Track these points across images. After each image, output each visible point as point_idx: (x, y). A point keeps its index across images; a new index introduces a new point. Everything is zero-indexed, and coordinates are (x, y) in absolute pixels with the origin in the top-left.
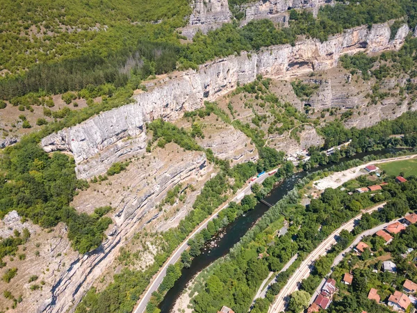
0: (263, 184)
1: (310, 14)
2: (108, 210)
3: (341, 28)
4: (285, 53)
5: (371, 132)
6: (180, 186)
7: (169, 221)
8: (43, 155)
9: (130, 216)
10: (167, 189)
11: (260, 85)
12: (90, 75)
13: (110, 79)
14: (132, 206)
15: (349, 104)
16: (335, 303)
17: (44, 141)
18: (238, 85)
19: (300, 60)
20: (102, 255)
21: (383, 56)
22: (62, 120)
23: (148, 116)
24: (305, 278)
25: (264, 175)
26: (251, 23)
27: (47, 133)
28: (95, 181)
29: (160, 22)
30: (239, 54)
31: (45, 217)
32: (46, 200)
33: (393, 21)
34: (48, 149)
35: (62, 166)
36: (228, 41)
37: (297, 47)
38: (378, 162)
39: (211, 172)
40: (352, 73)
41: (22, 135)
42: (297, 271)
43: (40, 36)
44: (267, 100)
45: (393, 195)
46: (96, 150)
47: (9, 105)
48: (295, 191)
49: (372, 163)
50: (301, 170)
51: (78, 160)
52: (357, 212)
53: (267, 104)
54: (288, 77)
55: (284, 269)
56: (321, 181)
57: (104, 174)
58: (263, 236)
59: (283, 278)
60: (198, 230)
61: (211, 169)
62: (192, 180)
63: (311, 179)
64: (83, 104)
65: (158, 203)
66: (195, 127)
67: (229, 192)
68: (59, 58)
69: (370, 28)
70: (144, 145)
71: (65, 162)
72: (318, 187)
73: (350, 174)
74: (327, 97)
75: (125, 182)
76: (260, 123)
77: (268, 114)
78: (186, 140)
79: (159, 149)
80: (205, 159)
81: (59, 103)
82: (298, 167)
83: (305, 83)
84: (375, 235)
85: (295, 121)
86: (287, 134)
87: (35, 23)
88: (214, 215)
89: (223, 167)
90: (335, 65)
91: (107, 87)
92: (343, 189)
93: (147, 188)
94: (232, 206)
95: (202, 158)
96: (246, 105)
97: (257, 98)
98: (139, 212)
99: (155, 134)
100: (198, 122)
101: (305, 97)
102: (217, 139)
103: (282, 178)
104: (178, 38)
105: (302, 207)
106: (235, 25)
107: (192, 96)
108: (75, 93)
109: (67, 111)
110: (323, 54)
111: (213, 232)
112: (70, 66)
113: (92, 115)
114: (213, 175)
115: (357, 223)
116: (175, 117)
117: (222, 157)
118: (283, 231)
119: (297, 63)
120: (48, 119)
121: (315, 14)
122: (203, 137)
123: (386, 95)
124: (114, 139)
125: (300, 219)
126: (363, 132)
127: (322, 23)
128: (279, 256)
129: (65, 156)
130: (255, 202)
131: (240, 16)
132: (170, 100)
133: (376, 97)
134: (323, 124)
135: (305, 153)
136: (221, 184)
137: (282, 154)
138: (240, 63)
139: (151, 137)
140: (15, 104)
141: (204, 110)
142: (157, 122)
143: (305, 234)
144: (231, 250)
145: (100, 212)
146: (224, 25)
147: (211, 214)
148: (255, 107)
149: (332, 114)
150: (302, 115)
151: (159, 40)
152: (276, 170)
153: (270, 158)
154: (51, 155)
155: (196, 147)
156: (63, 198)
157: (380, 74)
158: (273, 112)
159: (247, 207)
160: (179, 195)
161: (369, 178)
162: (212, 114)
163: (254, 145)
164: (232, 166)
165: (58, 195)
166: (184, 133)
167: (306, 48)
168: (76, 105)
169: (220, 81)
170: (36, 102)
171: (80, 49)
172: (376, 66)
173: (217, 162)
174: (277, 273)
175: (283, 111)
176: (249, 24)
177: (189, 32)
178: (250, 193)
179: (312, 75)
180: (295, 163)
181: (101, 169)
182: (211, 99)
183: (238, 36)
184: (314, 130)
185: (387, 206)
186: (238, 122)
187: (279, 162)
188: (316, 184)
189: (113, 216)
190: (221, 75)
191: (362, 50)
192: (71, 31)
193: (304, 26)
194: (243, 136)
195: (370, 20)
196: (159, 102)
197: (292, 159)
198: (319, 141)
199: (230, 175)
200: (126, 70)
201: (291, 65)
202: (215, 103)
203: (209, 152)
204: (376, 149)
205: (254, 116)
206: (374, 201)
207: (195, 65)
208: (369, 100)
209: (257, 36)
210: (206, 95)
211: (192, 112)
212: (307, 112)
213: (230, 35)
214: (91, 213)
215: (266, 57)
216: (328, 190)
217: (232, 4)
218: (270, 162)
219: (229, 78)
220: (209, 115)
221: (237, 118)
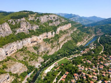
0: (30, 77)
1: (34, 30)
3: (41, 33)
4: (29, 40)
5: (53, 55)
11: (24, 49)
15: (47, 49)
18: (17, 50)
21: (51, 38)
25: (30, 74)
26: (18, 33)
30: (16, 41)
33: (51, 31)
37: (32, 38)
38: (57, 62)
40: (46, 42)
44: (27, 52)
45: (62, 69)
48: (40, 75)
49: (56, 62)
50: (40, 69)
52: (56, 76)
54: (31, 45)
56: (46, 70)
61: (12, 78)
63: (43, 71)
66: (3, 66)
69: (47, 33)
72: (45, 73)
73: (52, 67)
74: (42, 49)
76: (26, 59)
77: (28, 56)
80: (9, 75)
82: (39, 69)
83: (36, 46)
84: (61, 80)
85: (36, 56)
86: (34, 60)
89: (16, 76)
90: (42, 41)
92: (51, 71)
96: (21, 55)
97: (24, 52)
100: (5, 63)
101: (37, 50)
102: (13, 67)
103: (35, 73)
106: (14, 34)
110: (39, 39)
114: (13, 80)
115: (57, 79)
117: (15, 73)
119: (33, 42)
122: (7, 68)
127: (37, 32)
131: (15, 32)
133: (53, 47)
134: (43, 56)
135: (40, 64)
136: (16, 82)
137: (34, 66)
138: (17, 44)
141: (7, 59)
146: (10, 34)
148: (24, 55)
149: (44, 53)
152: (33, 71)
153: (31, 68)
155: (5, 72)
157: (52, 42)
158: (29, 55)
161: (56, 66)
162: (10, 60)
163: (25, 66)
164: (19, 75)
167: (34, 38)
169: (11, 50)
173: (14, 75)
175: (32, 54)
176: (18, 34)
178: (26, 81)
179: (37, 44)
180: (38, 68)
182: (9, 55)
183: (15, 37)
184: (41, 58)
185: (62, 72)
186: (19, 60)
187: (34, 69)
190: (11, 48)
191: (47, 37)
193: (33, 33)
194: (22, 64)
195: (47, 31)
198: (43, 60)
199: (19, 78)
201: (32, 42)
202: (10, 56)
203: (10, 72)
204: (56, 59)
205: (24, 58)
206: (59, 72)
207: (1, 46)
208: (51, 48)
209: (21, 36)
210: (7, 54)
211: (2, 61)
212: (38, 53)
213: (13, 37)
215: (24, 41)
216: (48, 72)
217: (12, 29)
218: (31, 69)
219: (14, 48)
220: (8, 60)
221: (19, 59)
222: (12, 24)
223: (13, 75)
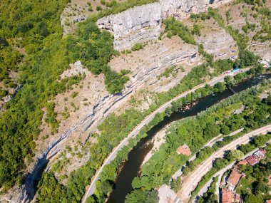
0: (234, 77)
2: (129, 72)
6: (175, 66)
7: (163, 87)
8: (97, 30)
9: (140, 78)
10: (166, 67)
14: (143, 73)
16: (260, 164)
17: (99, 21)
20: (121, 97)
22: (111, 9)
23: (165, 14)
24: (244, 144)
25: (237, 71)
27: (101, 16)
28: (124, 53)
31: (94, 68)
32: (96, 58)
34: (100, 27)
35: (107, 39)
39: (199, 61)
41: (88, 15)
42: (240, 138)
44: (261, 12)
46: (128, 33)
48: (258, 87)
50: (269, 72)
51: (116, 37)
53: (260, 15)
55: (230, 135)
57: (129, 49)
58: (223, 111)
59: (228, 140)
60: (180, 97)
61: (199, 59)
62: (184, 64)
65: (158, 75)
66: (196, 27)
67: (208, 77)
70: (158, 34)
71: (109, 38)
75: (142, 57)
76: (248, 31)
77: (257, 24)
78: (187, 36)
79: (167, 38)
80: (197, 52)
82: (267, 70)
86: (268, 43)
88: (193, 90)
89: (208, 59)
93: (154, 63)
94: (207, 87)
95: (195, 50)
96: (241, 14)
98: (146, 77)
99: (167, 27)
100: (200, 23)
102: (210, 38)
103: (250, 76)
105: (259, 99)
109: (114, 3)
111: (189, 100)
113: (129, 7)
114: (200, 63)
116: (183, 17)
117: (209, 52)
118: (238, 111)
120: (104, 7)
122: (199, 36)
124: (140, 27)
125: (255, 106)
128: (230, 126)
129: (109, 33)
130: (224, 88)
132: (183, 3)
136: (204, 71)
137: (258, 58)
139: (163, 30)
141: (207, 14)
142: (170, 19)
143: (255, 118)
144: (198, 114)
145: (124, 73)
147: (191, 89)
148: (249, 17)
152: (248, 69)
153: (247, 59)
154: (101, 31)
155: (193, 41)
156: (105, 60)
158: (263, 23)
159: (217, 90)
160: (173, 72)
162: (212, 18)
163: (237, 47)
164: (215, 60)
165: (102, 57)
166: (187, 30)
174: (225, 136)
178: (222, 81)
180: (267, 67)
181: (128, 46)
182: (214, 6)
186: (230, 28)
187: (253, 63)
189: (130, 76)
194: (231, 39)
196: (175, 4)
197: (264, 63)
199: (212, 66)
202: (217, 10)
203: (201, 47)
205: (245, 24)
210: (212, 1)
211: (197, 15)
214: (119, 72)
218: (246, 62)
220: (209, 18)
221: (231, 24)
223: (204, 56)
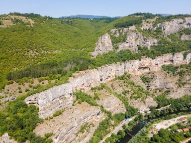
0: (128, 124)
1: (147, 48)
2: (51, 134)
3: (160, 54)
4: (136, 63)
5: (180, 101)
6: (87, 123)
7: (81, 142)
8: (25, 106)
9: (62, 138)
10: (81, 125)
11: (126, 76)
12: (51, 70)
13: (59, 72)
14: (63, 133)
15: (168, 86)
17: (27, 99)
18: (116, 76)
19: (144, 67)
21: (181, 66)
22: (36, 90)
23: (75, 89)
25: (130, 120)
26: (121, 51)
27: (29, 95)
28: (47, 119)
29: (83, 49)
30: (116, 63)
31: (20, 137)
32: (22, 128)
33: (184, 52)
34: (28, 103)
35: (33, 111)
36: (112, 58)
37: (142, 61)
38: (186, 116)
39: (103, 117)
40: (168, 73)
41: (18, 96)
43: (33, 55)
46: (49, 104)
47: (15, 82)
48: (144, 129)
49: (183, 116)
50: (147, 118)
51: (40, 108)
52: (178, 142)
53: (129, 85)
54: (138, 73)
56: (157, 124)
57: (52, 116)
61: (103, 116)
62: (93, 121)
63: (152, 123)
64: (46, 82)
65: (76, 132)
66: (95, 95)
67: (111, 128)
68: (39, 63)
69: (173, 54)
70: (72, 102)
71: (34, 109)
72: (156, 128)
73: (173, 122)
74: (157, 83)
75: (62, 121)
76: (126, 94)
77: (130, 90)
78: (91, 101)
79: (78, 104)
80: (100, 110)
81: (36, 82)
82: (145, 116)
83: (146, 76)
85: (143, 94)
86: (139, 100)
87: (32, 49)
88: (104, 140)
89: (109, 115)
90: (159, 69)
91: (58, 75)
92: (169, 129)
93: (71, 124)
94: (112, 135)
95: (99, 110)
96: (119, 85)
98: (66, 136)
99: (77, 97)
100: (97, 92)
101: (147, 83)
102: (106, 101)
103: (137, 122)
104: (90, 56)
105: (148, 138)
106: (114, 52)
107: (95, 80)
108: (44, 78)
109: (39, 86)
110: (154, 64)
112: (43, 66)
113: (49, 87)
114: (104, 119)
116: (87, 90)
117: (108, 110)
119: (142, 68)
120: (31, 89)
121: (149, 48)
122: (99, 100)
123: (185, 83)
124: (58, 99)
126: (176, 101)
127: (152, 51)
129: (35, 106)
130: (124, 134)
131: (117, 48)
132: (85, 82)
133: (181, 84)
134: (156, 96)
135: (148, 109)
136: (108, 123)
137: (137, 110)
138: (117, 67)
139: (75, 99)
140: (17, 82)
141: (100, 87)
142: (78, 92)
145: (47, 136)
146: (110, 51)
147: (102, 139)
148: (123, 86)
149: (160, 91)
150: (146, 91)
151: (82, 57)
152: (134, 117)
153: (132, 111)
154: (29, 105)
155: (96, 104)
156: (31, 128)
157: (181, 74)
158: (132, 89)
159: (120, 137)
160: (86, 128)
161: (182, 124)
162: (104, 89)
163: (124, 104)
164: (113, 114)
165: (29, 126)
166: (91, 97)
167: (146, 61)
168: (43, 83)
169: (108, 74)
170: (27, 81)
171: (48, 59)
172: (179, 70)
173: (106, 112)
175: (137, 89)
177: (95, 54)
178: (122, 129)
179: (149, 73)
180: (144, 114)
181: (50, 113)
182: (103, 82)
183: (116, 56)
184: (152, 99)
186: (116, 93)
187: (136, 113)
188: (155, 126)
189: (53, 138)
190: (108, 72)
191: (171, 63)
192: (46, 53)
193: (145, 52)
194: (118, 100)
195: (174, 51)
196: (80, 83)
197: (142, 112)
198: (155, 104)
199: (112, 119)
200: (67, 69)
201: (140, 68)
202: (105, 84)
203: (102, 107)
204: (184, 109)
205: (123, 91)
206: (186, 137)
207: (97, 67)
208: (177, 85)
209: (124, 56)
210: (101, 80)
211: (94, 88)
212: (148, 89)
213: (112, 55)
214: (43, 136)
215: (128, 65)
216: (162, 130)
217: (113, 43)
218: (131, 113)
219: (112, 73)
220: (102, 89)
221: (115, 91)
222: (115, 35)
